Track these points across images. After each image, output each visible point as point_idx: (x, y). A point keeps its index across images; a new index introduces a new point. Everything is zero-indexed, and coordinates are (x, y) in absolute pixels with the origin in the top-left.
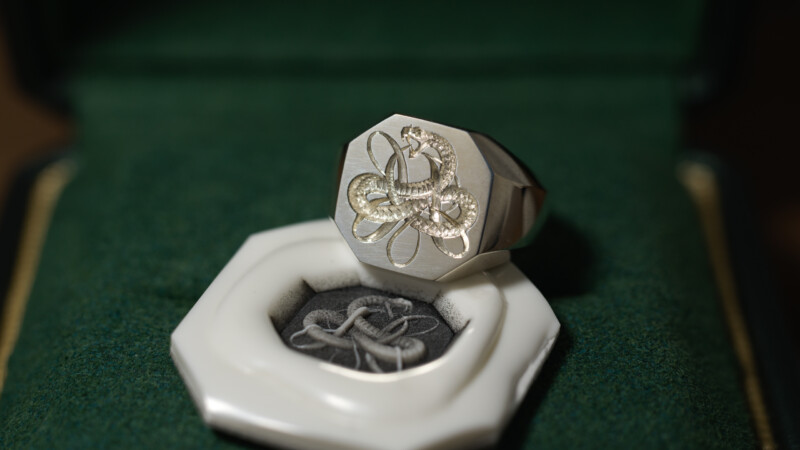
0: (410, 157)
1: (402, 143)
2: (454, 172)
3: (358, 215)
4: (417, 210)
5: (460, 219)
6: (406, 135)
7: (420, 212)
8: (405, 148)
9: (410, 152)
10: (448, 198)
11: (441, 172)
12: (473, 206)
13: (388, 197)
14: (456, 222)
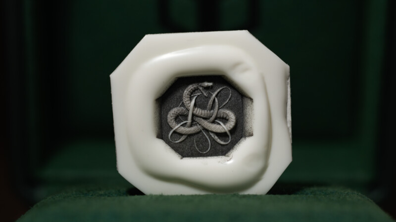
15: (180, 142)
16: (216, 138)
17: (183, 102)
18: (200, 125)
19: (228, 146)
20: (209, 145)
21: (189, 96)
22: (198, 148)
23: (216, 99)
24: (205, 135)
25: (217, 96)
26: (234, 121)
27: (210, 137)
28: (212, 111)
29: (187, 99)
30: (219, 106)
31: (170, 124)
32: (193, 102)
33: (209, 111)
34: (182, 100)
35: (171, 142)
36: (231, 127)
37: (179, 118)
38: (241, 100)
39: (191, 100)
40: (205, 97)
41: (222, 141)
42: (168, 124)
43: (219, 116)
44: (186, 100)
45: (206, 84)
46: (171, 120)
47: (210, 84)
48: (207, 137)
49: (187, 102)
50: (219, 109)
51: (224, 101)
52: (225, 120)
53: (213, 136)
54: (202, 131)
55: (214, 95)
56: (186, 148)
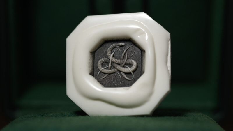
15: (104, 78)
16: (125, 76)
17: (107, 55)
18: (116, 68)
19: (132, 81)
20: (120, 80)
21: (110, 51)
22: (114, 82)
23: (126, 53)
24: (119, 74)
26: (136, 65)
27: (121, 75)
28: (123, 60)
30: (128, 57)
31: (98, 67)
33: (121, 60)
35: (99, 78)
36: (134, 69)
37: (104, 64)
38: (141, 54)
39: (111, 54)
40: (120, 52)
41: (128, 78)
43: (127, 63)
44: (109, 53)
45: (121, 44)
46: (99, 65)
47: (123, 44)
49: (109, 55)
50: (127, 59)
51: (131, 54)
52: (131, 65)
53: (123, 75)
54: (117, 72)
55: (125, 51)
56: (107, 82)
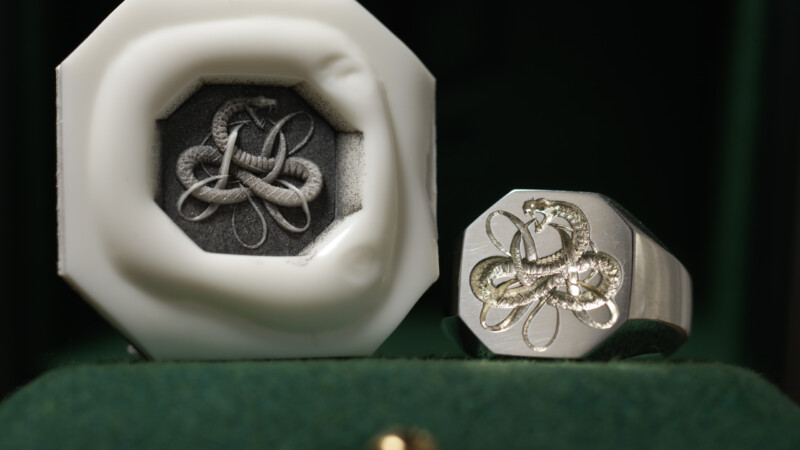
0: (536, 231)
1: (525, 219)
2: (589, 239)
3: (484, 304)
4: (551, 287)
5: (602, 287)
6: (528, 210)
7: (555, 288)
8: (529, 223)
9: (536, 227)
10: (586, 267)
11: (574, 242)
12: (614, 272)
13: (516, 279)
14: (598, 292)
15: (202, 222)
16: (279, 216)
17: (211, 137)
18: (246, 186)
19: (305, 236)
20: (262, 231)
21: (225, 123)
22: (239, 235)
23: (282, 135)
24: (256, 208)
25: (284, 129)
26: (320, 181)
27: (266, 212)
28: (272, 160)
29: (220, 129)
30: (287, 151)
31: (183, 178)
32: (234, 134)
33: (265, 159)
34: (210, 131)
35: (183, 219)
36: (314, 193)
37: (202, 167)
38: (332, 142)
39: (229, 133)
40: (259, 128)
41: (291, 223)
42: (178, 180)
43: (286, 170)
44: (218, 129)
45: (263, 101)
46: (186, 169)
47: (272, 102)
48: (260, 214)
49: (221, 135)
50: (287, 156)
51: (299, 141)
52: (300, 180)
53: (272, 213)
54: (251, 200)
55: (278, 126)
56: (214, 235)
